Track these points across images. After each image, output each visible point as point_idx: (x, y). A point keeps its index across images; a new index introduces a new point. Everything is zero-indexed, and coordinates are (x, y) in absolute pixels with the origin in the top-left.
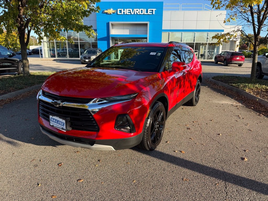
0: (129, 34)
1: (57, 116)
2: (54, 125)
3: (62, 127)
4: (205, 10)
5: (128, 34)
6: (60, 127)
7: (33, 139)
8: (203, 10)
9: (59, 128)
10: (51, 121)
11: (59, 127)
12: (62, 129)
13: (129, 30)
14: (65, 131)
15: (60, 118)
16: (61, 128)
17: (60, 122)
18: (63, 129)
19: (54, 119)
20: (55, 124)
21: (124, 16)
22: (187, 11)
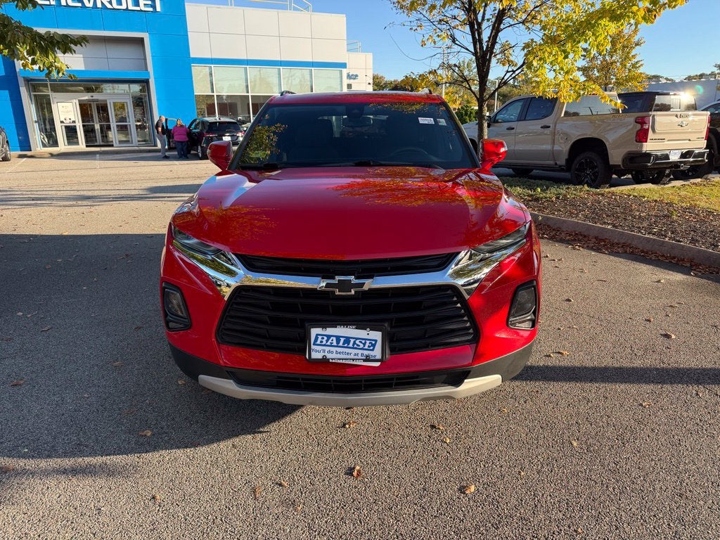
0: (84, 69)
1: (346, 324)
2: (329, 356)
3: (366, 353)
4: (295, 9)
5: (82, 67)
6: (356, 357)
7: (149, 434)
8: (290, 10)
9: (353, 360)
10: (313, 347)
11: (352, 357)
12: (364, 360)
13: (81, 56)
14: (377, 364)
15: (360, 326)
16: (360, 357)
17: (357, 342)
18: (367, 359)
19: (329, 337)
20: (332, 352)
21: (59, 10)
22: (252, 8)
